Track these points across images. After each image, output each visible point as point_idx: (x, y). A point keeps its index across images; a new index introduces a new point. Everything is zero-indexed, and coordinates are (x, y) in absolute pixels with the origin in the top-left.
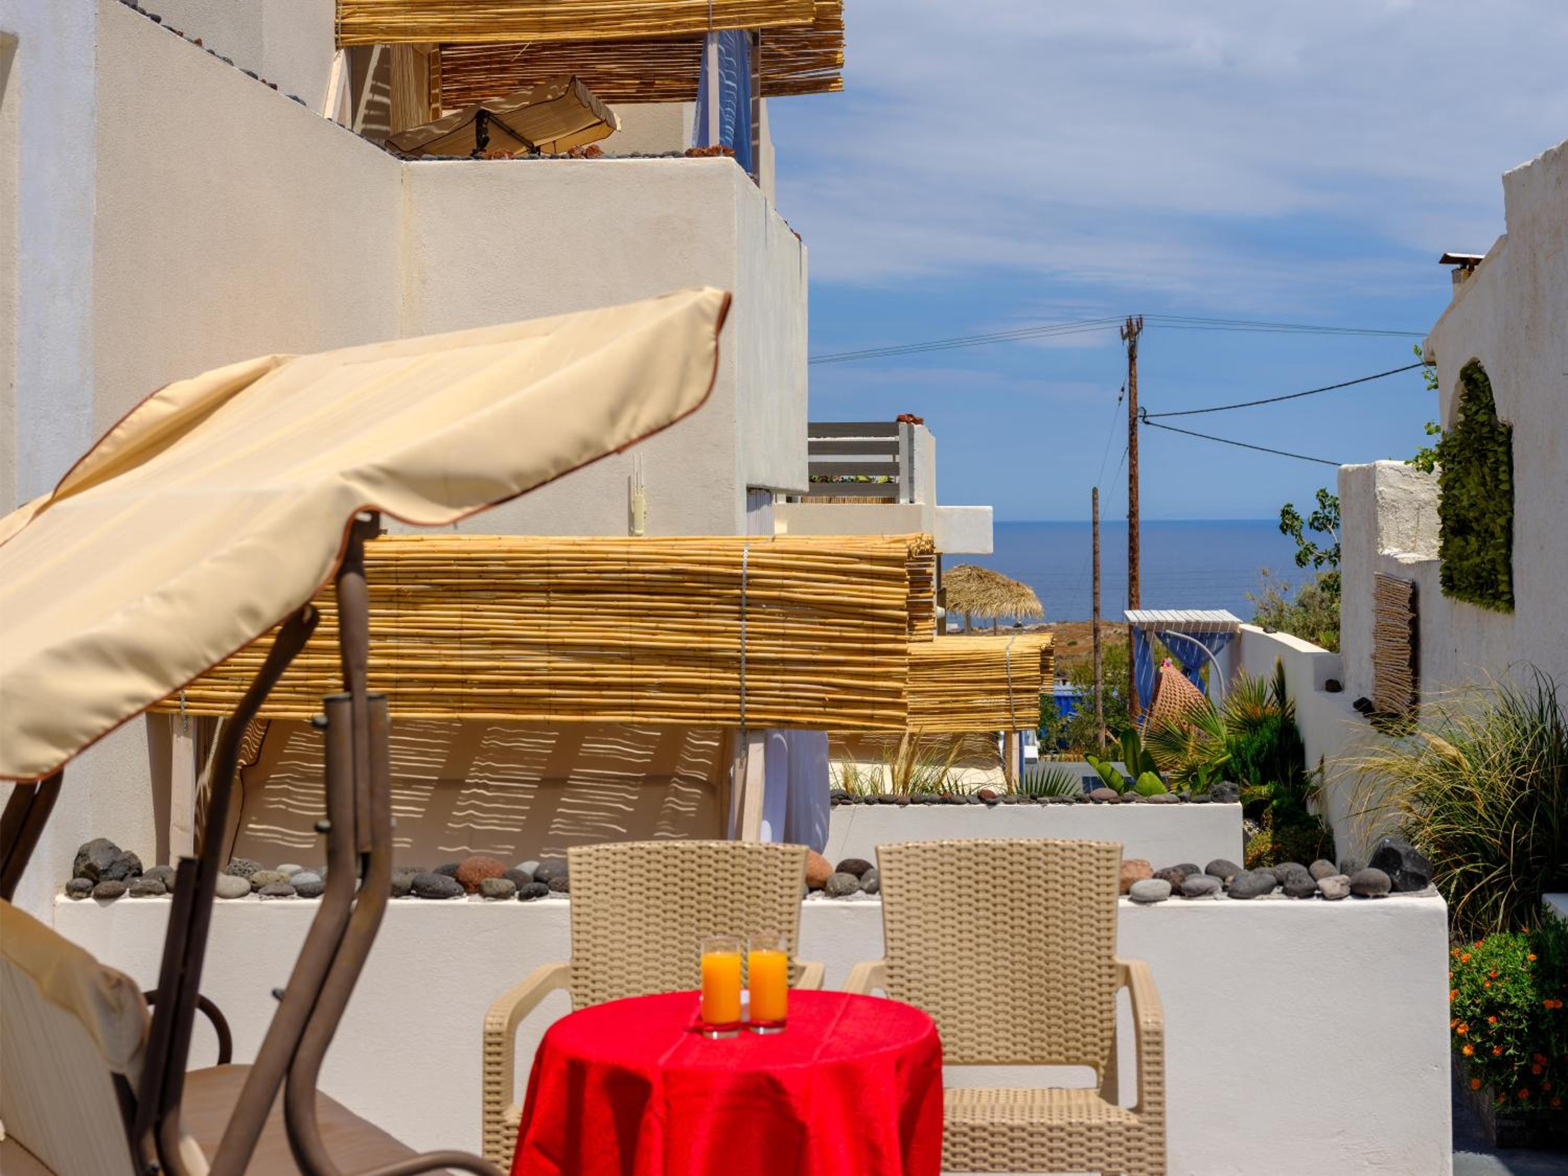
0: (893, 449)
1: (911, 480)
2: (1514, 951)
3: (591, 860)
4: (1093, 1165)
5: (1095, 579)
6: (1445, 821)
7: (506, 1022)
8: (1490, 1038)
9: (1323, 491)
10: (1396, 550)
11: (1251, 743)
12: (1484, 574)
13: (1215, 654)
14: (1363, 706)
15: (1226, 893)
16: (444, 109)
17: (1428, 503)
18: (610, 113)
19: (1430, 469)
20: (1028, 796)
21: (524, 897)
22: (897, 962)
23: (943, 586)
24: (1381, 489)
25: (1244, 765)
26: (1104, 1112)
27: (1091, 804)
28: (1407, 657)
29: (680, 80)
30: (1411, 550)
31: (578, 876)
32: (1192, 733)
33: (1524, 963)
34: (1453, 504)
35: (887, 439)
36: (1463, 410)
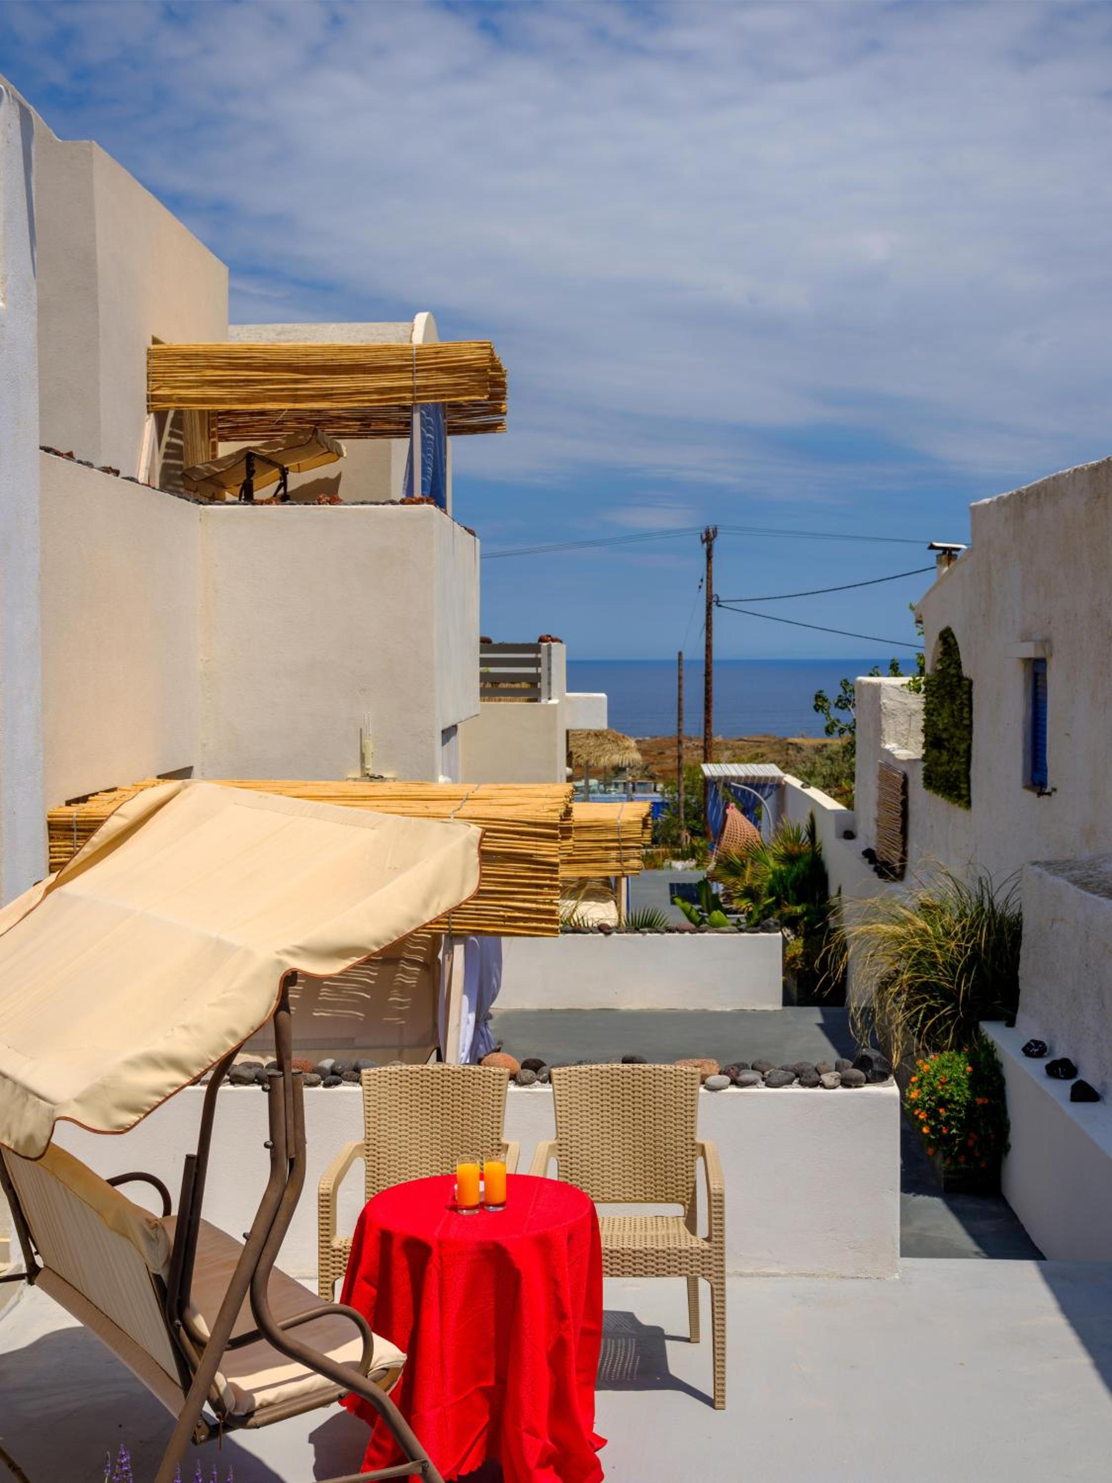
0: (537, 663)
1: (549, 684)
2: (958, 1064)
3: (376, 1077)
4: (682, 1272)
5: (680, 719)
6: (915, 971)
7: (331, 1187)
8: (941, 1122)
9: (845, 681)
10: (894, 745)
11: (790, 872)
12: (952, 780)
13: (765, 799)
14: (869, 854)
15: (764, 1083)
16: (220, 441)
17: (916, 712)
18: (339, 445)
19: (918, 690)
20: (633, 927)
21: (325, 1086)
22: (564, 1141)
23: (570, 749)
24: (885, 701)
25: (785, 888)
26: (689, 1240)
27: (677, 934)
28: (900, 826)
29: (389, 423)
30: (905, 746)
31: (368, 1088)
32: (749, 864)
33: (964, 1072)
34: (932, 726)
35: (533, 656)
36: (940, 661)
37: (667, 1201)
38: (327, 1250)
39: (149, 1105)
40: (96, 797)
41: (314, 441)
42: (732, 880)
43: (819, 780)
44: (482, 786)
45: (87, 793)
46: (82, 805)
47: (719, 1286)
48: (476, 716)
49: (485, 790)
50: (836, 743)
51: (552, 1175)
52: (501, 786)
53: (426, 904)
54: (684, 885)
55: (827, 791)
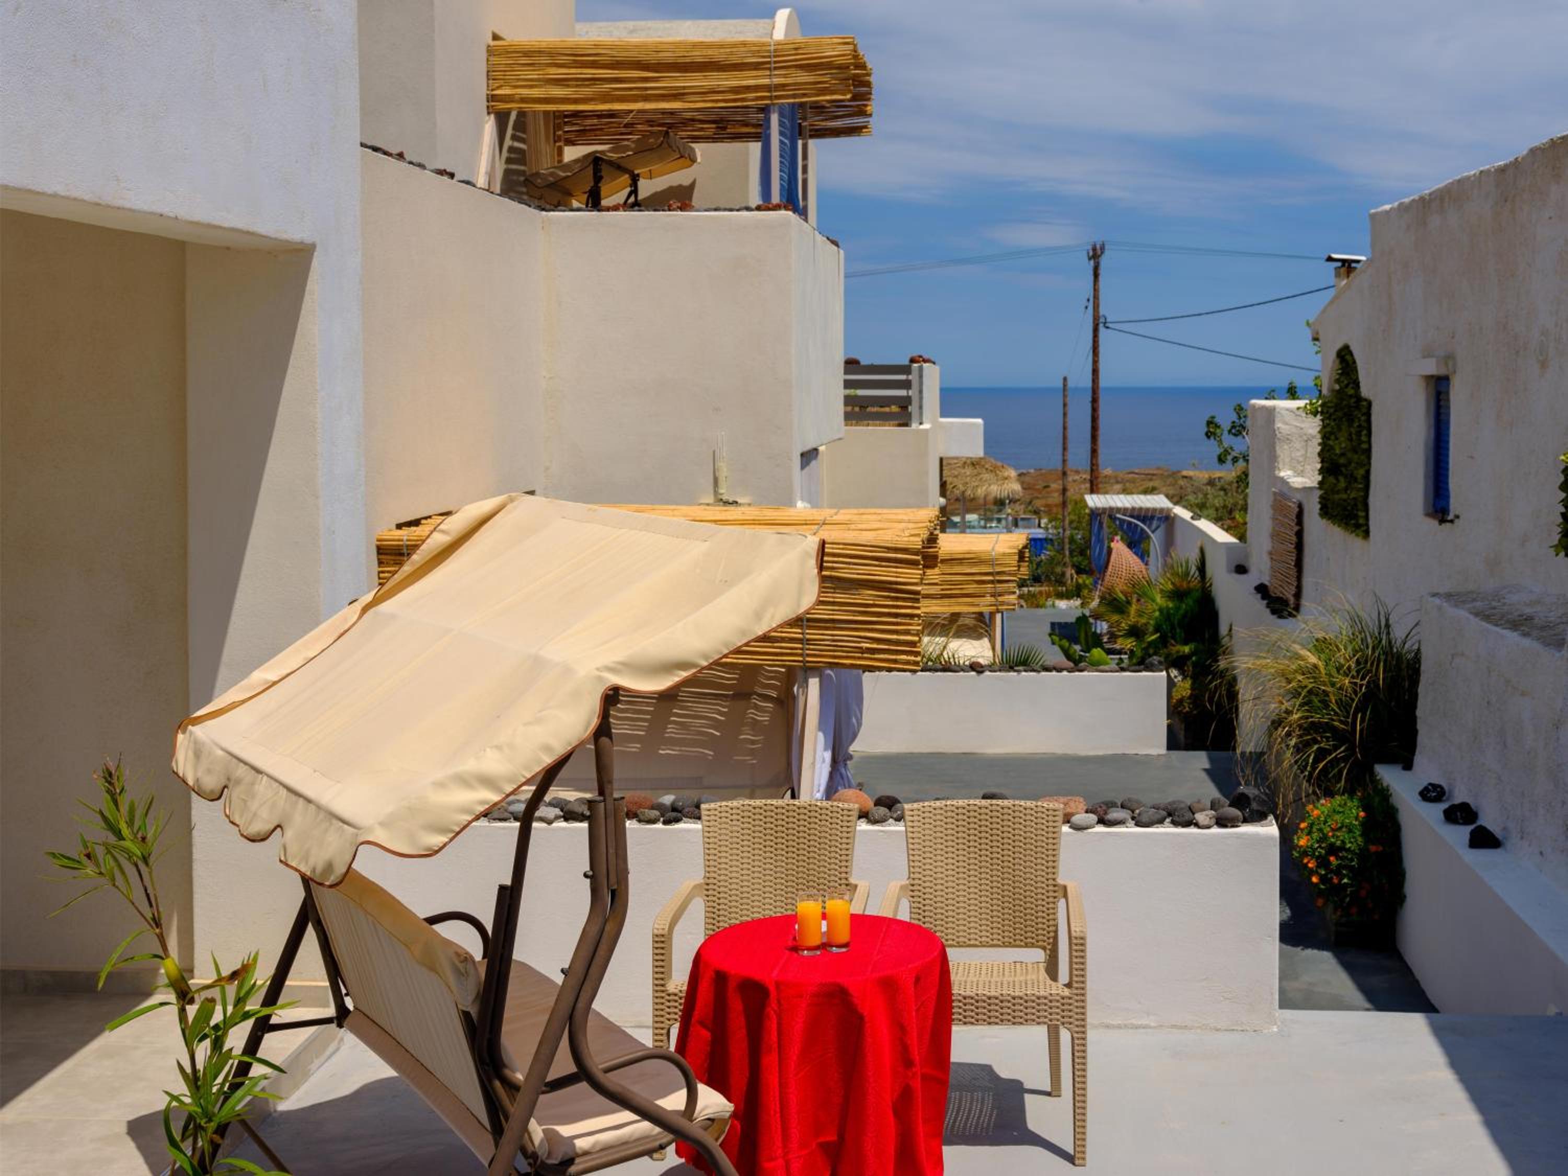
0: (907, 385)
1: (921, 407)
2: (1350, 810)
3: (716, 813)
4: (1041, 1020)
5: (1065, 449)
6: (1308, 711)
7: (667, 928)
8: (1332, 871)
9: (1239, 405)
10: (1289, 473)
11: (1177, 609)
12: (1349, 508)
13: (1153, 532)
14: (1262, 590)
15: (1134, 822)
16: (566, 145)
17: (1314, 437)
18: (693, 150)
19: (1315, 413)
20: (1008, 665)
21: (665, 823)
22: (917, 882)
23: (944, 479)
24: (1279, 425)
25: (1173, 628)
26: (1048, 987)
27: (1054, 673)
28: (1294, 559)
29: (747, 125)
30: (1301, 474)
31: (708, 824)
32: (1134, 600)
33: (1357, 818)
34: (1328, 451)
35: (903, 377)
36: (1338, 381)
37: (1026, 946)
38: (663, 995)
39: (457, 824)
40: (429, 520)
41: (665, 145)
42: (1115, 617)
43: (1212, 512)
44: (842, 511)
45: (418, 517)
46: (413, 528)
47: (1080, 1035)
48: (840, 439)
49: (844, 515)
50: (1228, 473)
51: (904, 915)
52: (862, 511)
53: (758, 616)
54: (1066, 623)
55: (1220, 523)
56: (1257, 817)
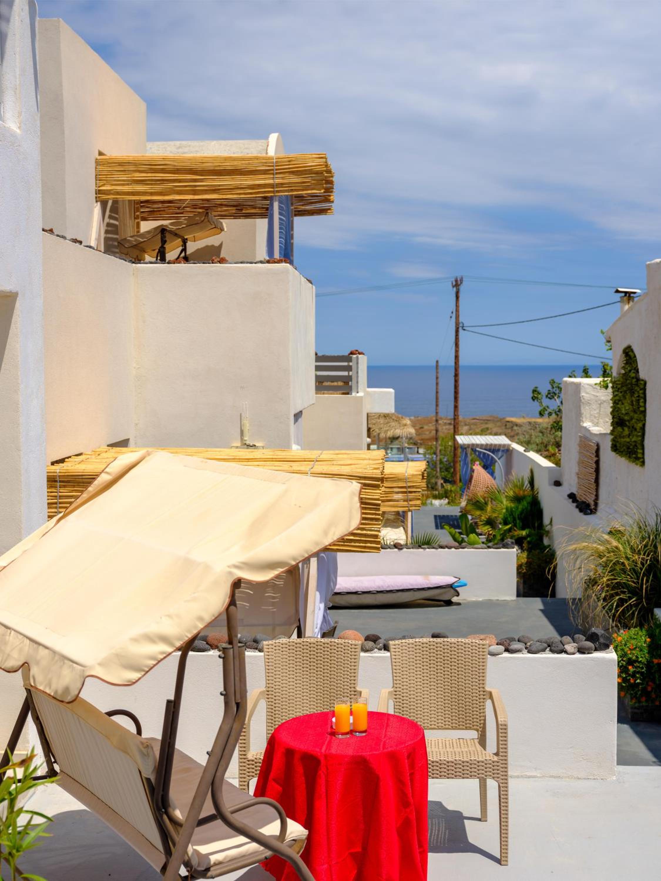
0: (349, 368)
1: (357, 382)
2: (641, 637)
3: (273, 647)
4: (478, 776)
5: (437, 405)
6: (612, 575)
7: (246, 719)
8: (629, 675)
9: (553, 380)
10: (590, 424)
11: (517, 508)
12: (631, 447)
13: (499, 459)
14: (572, 496)
15: (527, 650)
16: (142, 220)
17: (605, 401)
18: (221, 223)
19: (606, 387)
20: (417, 545)
22: (398, 689)
23: (369, 426)
24: (583, 394)
25: (514, 519)
26: (483, 754)
27: (446, 550)
28: (594, 478)
29: (255, 208)
30: (596, 425)
31: (268, 654)
32: (490, 503)
33: (645, 641)
34: (617, 411)
35: (345, 364)
36: (624, 368)
37: (466, 728)
38: (245, 761)
39: (146, 666)
40: (70, 459)
41: (206, 220)
42: (478, 513)
43: (534, 446)
44: (324, 452)
45: (64, 457)
46: (61, 464)
47: (504, 785)
48: (313, 404)
49: (326, 455)
50: (545, 422)
51: (391, 712)
52: (337, 452)
53: (326, 533)
54: (444, 516)
55: (540, 453)
56: (604, 647)
